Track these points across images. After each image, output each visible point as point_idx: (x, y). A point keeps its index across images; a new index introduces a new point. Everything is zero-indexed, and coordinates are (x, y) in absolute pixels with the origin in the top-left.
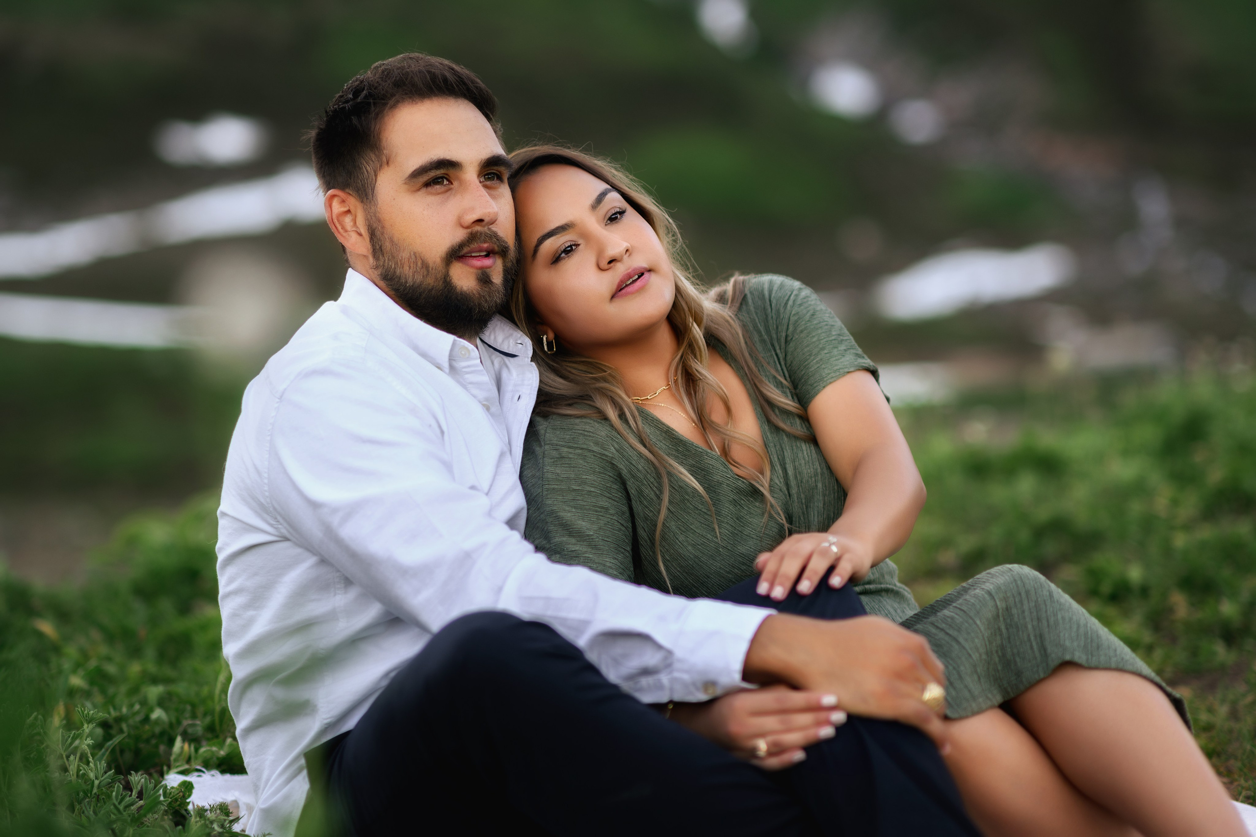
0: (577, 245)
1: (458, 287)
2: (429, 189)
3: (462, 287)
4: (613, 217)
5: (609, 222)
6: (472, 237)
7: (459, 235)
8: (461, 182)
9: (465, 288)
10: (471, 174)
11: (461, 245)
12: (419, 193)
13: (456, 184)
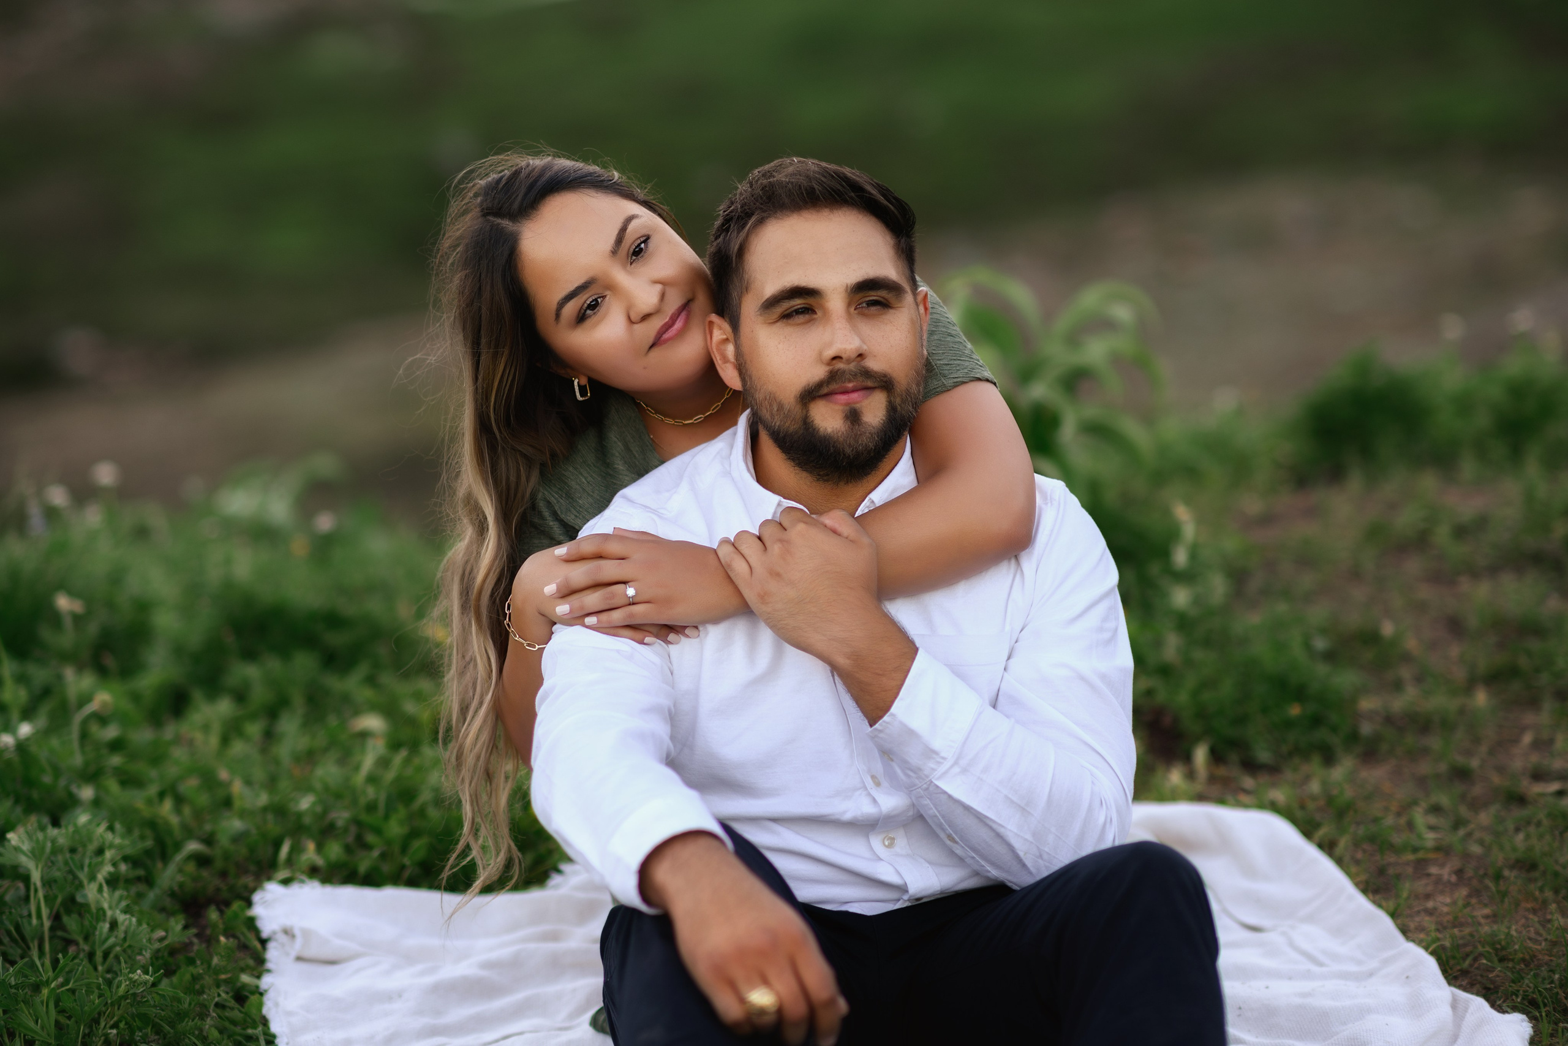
0: (604, 297)
1: (821, 429)
2: (790, 321)
3: (826, 429)
4: (637, 250)
5: (634, 258)
6: (833, 376)
7: (818, 373)
8: (826, 313)
9: (829, 430)
10: (836, 303)
11: (820, 385)
12: (778, 324)
13: (819, 313)
